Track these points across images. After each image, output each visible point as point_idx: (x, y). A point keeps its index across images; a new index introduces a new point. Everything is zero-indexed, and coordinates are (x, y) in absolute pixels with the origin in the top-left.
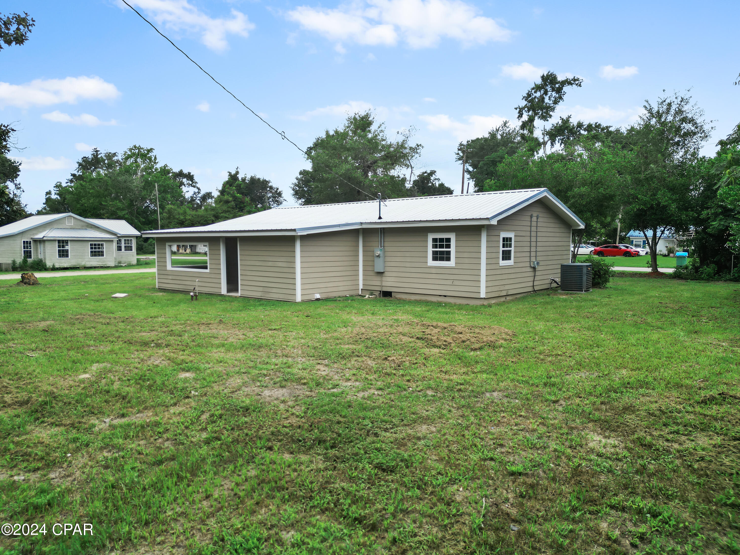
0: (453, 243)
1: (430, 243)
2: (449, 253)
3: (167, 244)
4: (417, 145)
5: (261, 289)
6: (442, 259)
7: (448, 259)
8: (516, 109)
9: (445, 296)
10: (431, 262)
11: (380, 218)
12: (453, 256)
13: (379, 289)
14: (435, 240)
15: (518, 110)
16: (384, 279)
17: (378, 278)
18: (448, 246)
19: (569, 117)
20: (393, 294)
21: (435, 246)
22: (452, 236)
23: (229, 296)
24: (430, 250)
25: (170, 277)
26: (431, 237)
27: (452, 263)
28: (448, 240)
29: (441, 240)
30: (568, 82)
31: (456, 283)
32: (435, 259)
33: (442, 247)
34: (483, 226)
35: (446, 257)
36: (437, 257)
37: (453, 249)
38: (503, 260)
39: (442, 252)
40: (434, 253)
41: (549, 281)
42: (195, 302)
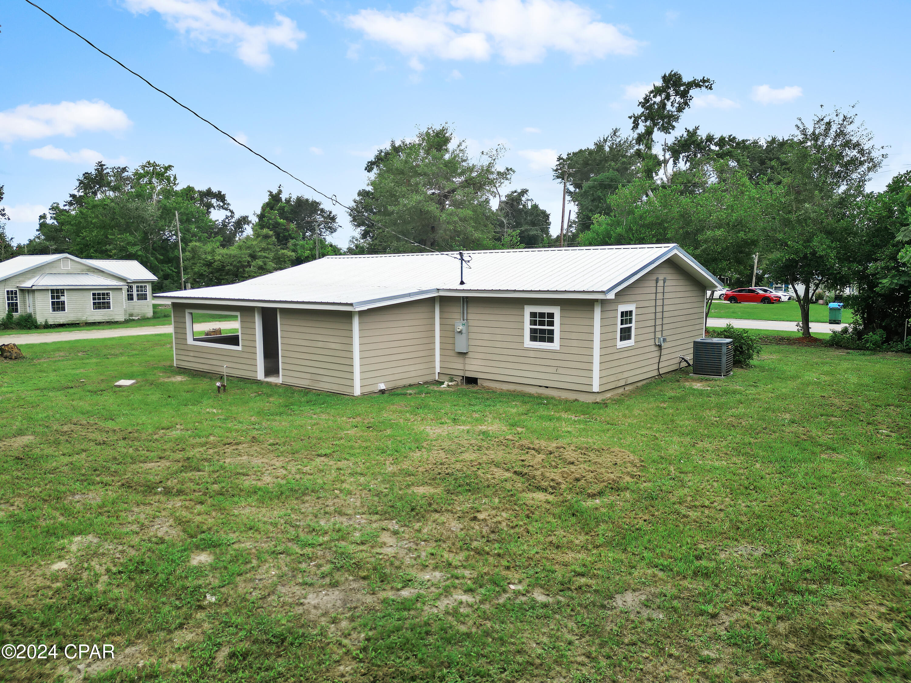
0: (557, 320)
1: (527, 318)
2: (551, 332)
3: (187, 311)
4: (507, 169)
5: (308, 376)
6: (542, 340)
7: (551, 340)
8: (630, 117)
9: (547, 387)
10: (528, 343)
11: (462, 283)
12: (557, 336)
13: (461, 373)
14: (533, 315)
15: (633, 119)
16: (468, 361)
17: (460, 360)
18: (551, 324)
19: (697, 128)
20: (479, 381)
21: (533, 323)
22: (556, 311)
23: (267, 383)
24: (527, 327)
25: (192, 354)
26: (528, 310)
27: (555, 345)
28: (551, 315)
29: (542, 315)
30: (695, 84)
31: (560, 371)
32: (533, 339)
33: (542, 323)
34: (597, 300)
35: (548, 337)
36: (536, 336)
37: (557, 328)
38: (621, 340)
39: (542, 331)
40: (533, 331)
41: (678, 360)
42: (222, 395)
